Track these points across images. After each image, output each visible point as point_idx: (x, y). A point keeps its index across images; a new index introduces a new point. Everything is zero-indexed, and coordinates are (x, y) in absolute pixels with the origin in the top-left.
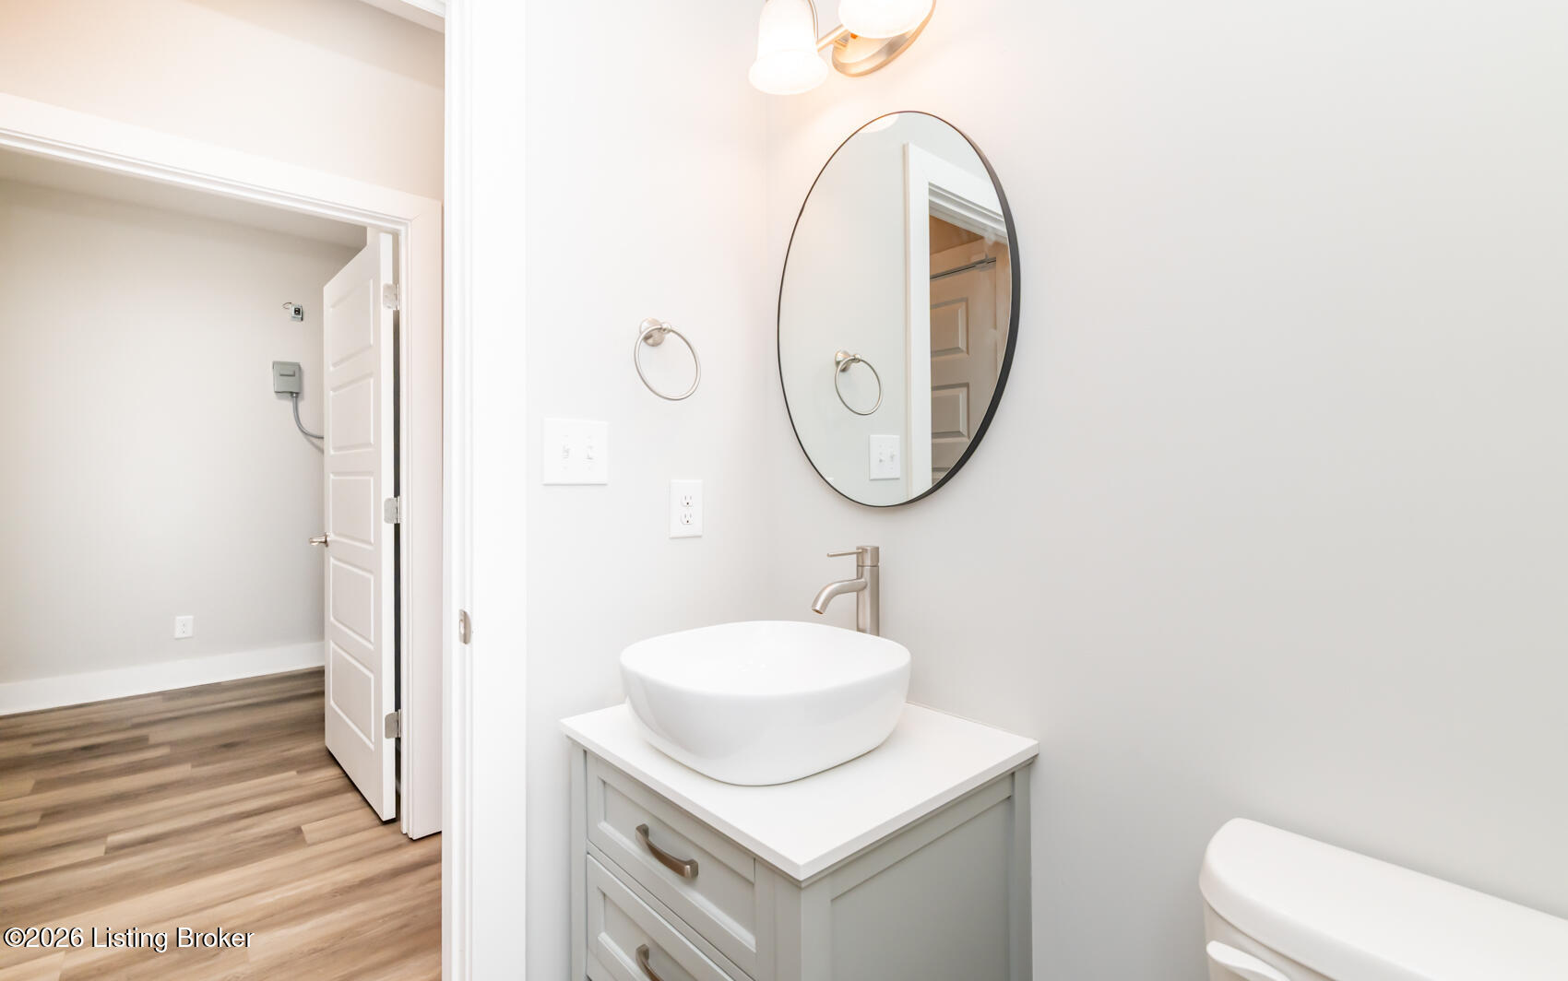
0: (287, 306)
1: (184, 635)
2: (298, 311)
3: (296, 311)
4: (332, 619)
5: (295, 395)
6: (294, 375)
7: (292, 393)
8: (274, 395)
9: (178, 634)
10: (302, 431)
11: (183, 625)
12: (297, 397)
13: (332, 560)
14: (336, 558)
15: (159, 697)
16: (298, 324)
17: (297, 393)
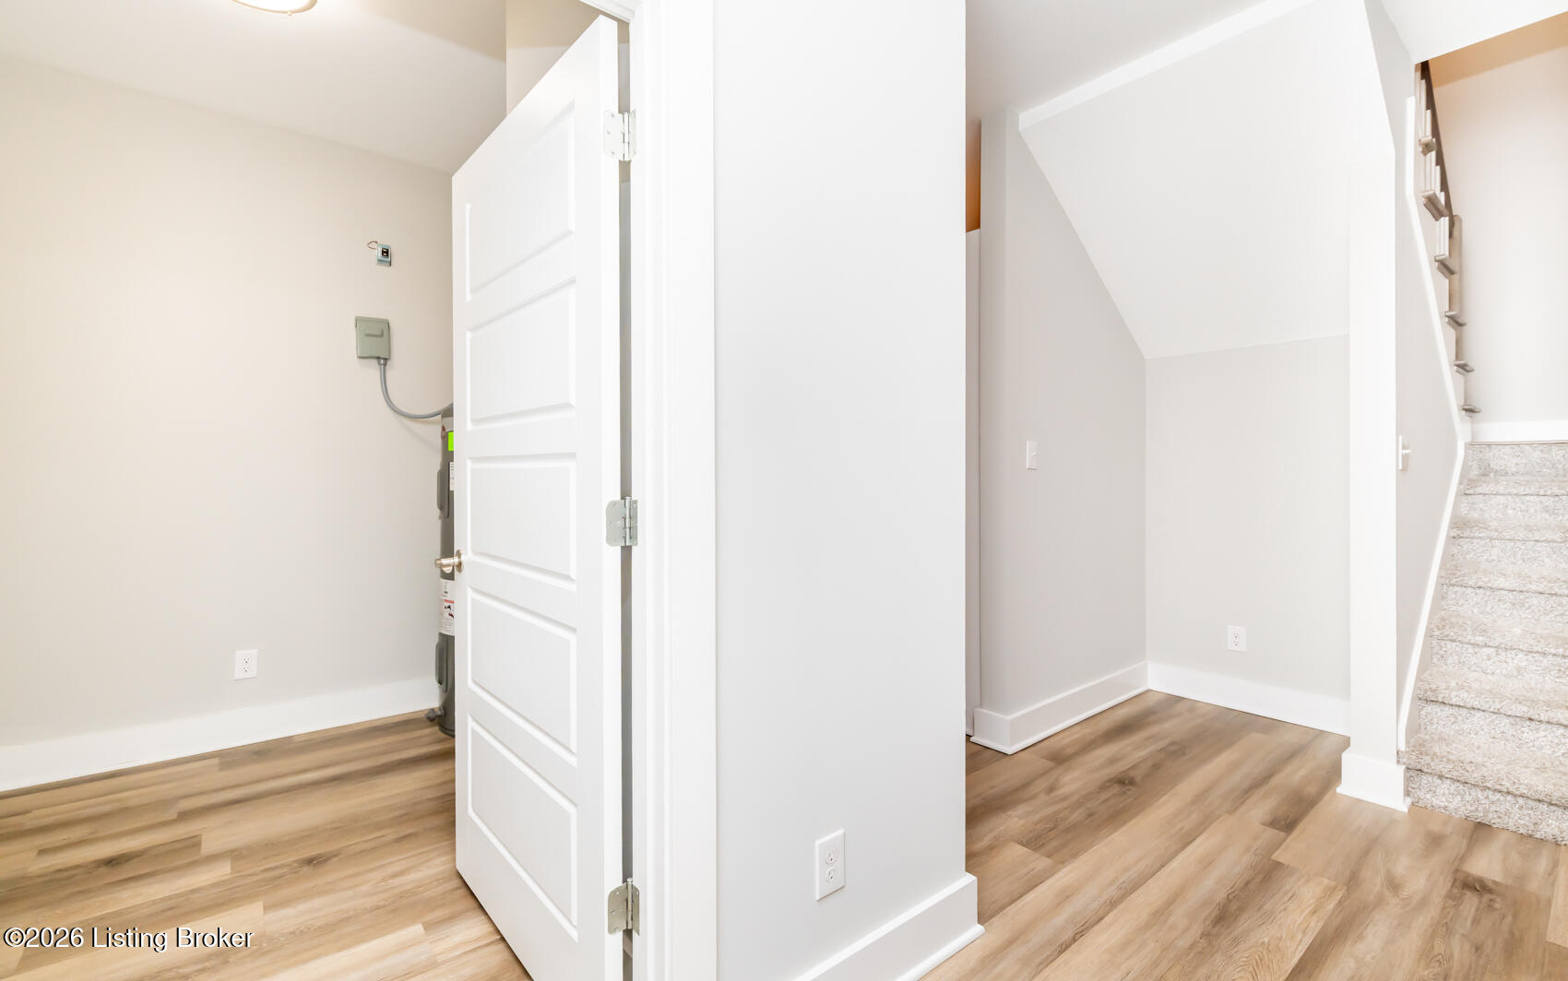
0: (371, 245)
1: (247, 675)
2: (386, 252)
3: (383, 252)
4: (470, 683)
5: (383, 361)
6: (382, 336)
7: (379, 358)
8: (358, 360)
9: (239, 674)
10: (393, 409)
11: (246, 661)
12: (385, 365)
13: (470, 594)
14: (476, 591)
15: (216, 761)
16: (385, 269)
17: (386, 359)
